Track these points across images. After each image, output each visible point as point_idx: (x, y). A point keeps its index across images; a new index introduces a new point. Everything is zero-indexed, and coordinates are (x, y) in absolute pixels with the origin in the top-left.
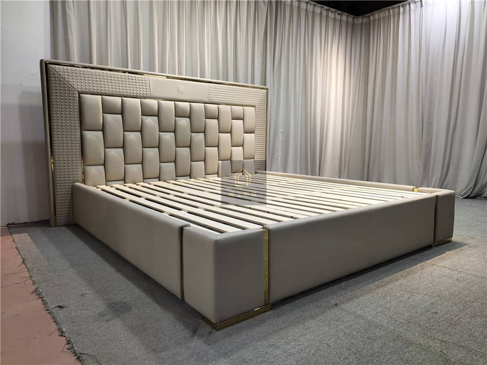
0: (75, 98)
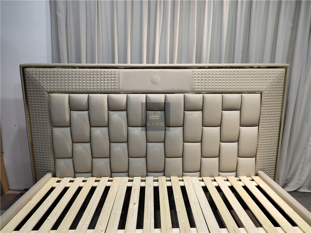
0: (45, 98)
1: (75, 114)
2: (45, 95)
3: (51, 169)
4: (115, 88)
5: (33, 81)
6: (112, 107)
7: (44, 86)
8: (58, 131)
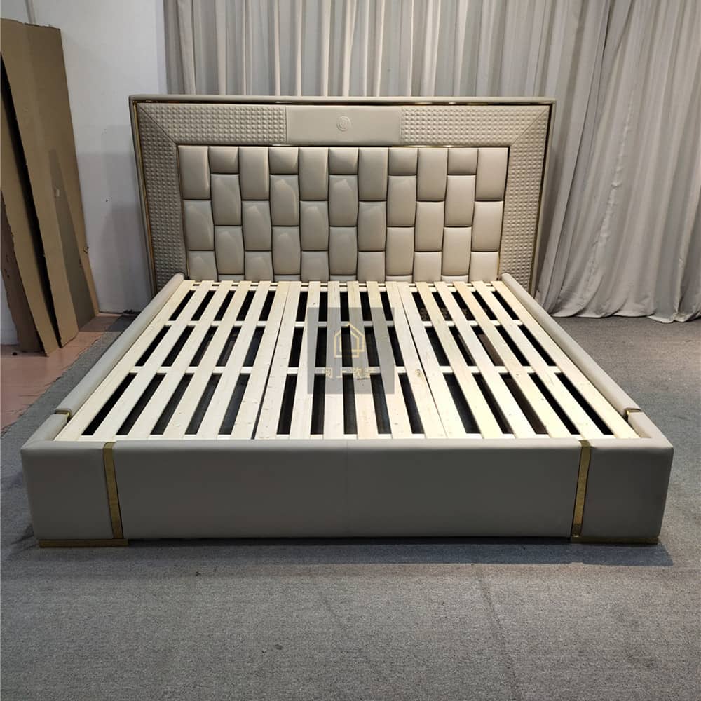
0: (171, 153)
1: (218, 178)
2: (171, 148)
3: (182, 267)
4: (281, 137)
5: (152, 125)
6: (276, 169)
7: (169, 132)
8: (191, 206)
